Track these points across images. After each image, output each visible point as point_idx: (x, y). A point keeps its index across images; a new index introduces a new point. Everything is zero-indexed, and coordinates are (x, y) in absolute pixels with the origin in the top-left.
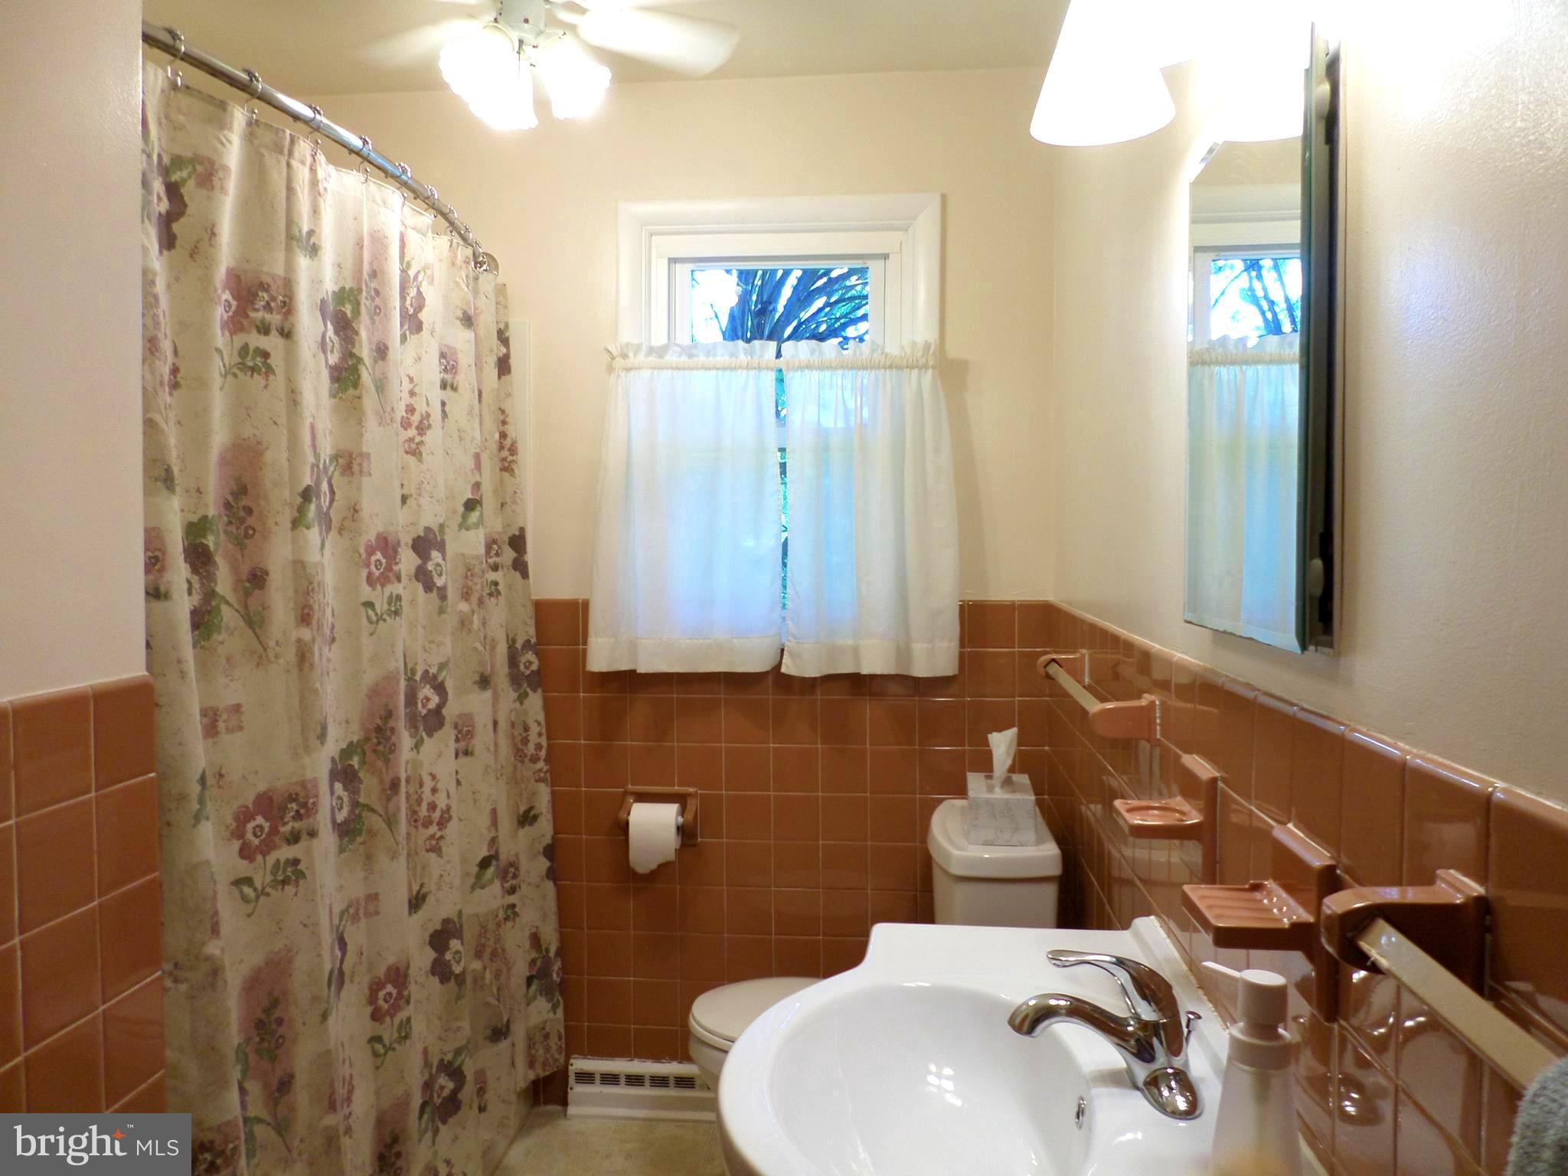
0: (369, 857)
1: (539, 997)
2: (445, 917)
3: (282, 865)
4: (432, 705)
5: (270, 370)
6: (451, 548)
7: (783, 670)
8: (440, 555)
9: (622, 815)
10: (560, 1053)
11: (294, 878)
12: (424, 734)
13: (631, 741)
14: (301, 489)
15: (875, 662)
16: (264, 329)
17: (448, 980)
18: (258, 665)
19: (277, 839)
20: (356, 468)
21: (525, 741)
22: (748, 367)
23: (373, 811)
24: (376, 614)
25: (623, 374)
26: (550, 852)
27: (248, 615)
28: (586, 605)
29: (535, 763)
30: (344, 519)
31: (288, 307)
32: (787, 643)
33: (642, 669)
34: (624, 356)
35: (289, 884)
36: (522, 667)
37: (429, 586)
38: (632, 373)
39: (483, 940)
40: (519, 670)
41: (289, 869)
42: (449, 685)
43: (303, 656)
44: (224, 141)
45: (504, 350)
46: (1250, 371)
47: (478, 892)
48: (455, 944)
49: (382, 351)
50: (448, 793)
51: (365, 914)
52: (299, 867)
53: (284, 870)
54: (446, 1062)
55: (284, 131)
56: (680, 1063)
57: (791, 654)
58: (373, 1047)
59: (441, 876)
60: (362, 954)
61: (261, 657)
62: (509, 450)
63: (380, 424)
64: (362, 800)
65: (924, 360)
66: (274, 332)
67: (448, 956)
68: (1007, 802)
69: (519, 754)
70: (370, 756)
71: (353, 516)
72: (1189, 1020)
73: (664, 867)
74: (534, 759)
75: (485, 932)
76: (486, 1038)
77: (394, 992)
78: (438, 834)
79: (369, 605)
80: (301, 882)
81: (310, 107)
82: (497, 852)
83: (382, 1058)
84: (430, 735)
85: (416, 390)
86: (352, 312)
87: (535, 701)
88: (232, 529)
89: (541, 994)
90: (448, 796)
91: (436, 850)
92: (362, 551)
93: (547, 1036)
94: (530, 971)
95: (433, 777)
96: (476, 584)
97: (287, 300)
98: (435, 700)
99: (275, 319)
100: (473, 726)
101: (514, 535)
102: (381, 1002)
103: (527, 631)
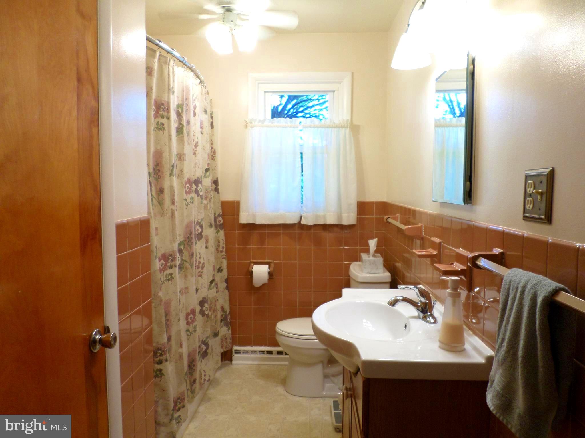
0: (186, 276)
1: (224, 326)
2: (203, 296)
3: (168, 275)
4: (199, 232)
5: (164, 129)
6: (203, 183)
7: (302, 223)
8: (201, 185)
9: (250, 269)
10: (230, 344)
11: (171, 279)
12: (197, 240)
13: (252, 246)
14: (172, 165)
15: (331, 220)
16: (163, 117)
17: (204, 316)
18: (162, 216)
19: (167, 267)
20: (182, 158)
21: (219, 246)
22: (291, 127)
23: (187, 262)
24: (187, 203)
25: (251, 129)
26: (227, 281)
27: (159, 201)
28: (238, 203)
29: (222, 253)
30: (179, 173)
31: (168, 110)
32: (303, 214)
33: (257, 223)
34: (251, 123)
35: (170, 281)
36: (218, 222)
37: (198, 195)
38: (254, 128)
39: (211, 306)
40: (216, 223)
41: (170, 276)
42: (204, 226)
43: (173, 214)
44: (155, 62)
45: (212, 121)
46: (447, 129)
47: (210, 290)
48: (206, 305)
49: (188, 122)
50: (204, 259)
51: (185, 293)
52: (172, 276)
53: (169, 276)
54: (203, 341)
55: (168, 58)
56: (268, 347)
57: (304, 218)
58: (187, 333)
59: (202, 284)
60: (184, 305)
61: (162, 214)
62: (213, 152)
63: (188, 145)
64: (184, 259)
65: (347, 125)
66: (165, 118)
67: (204, 309)
68: (374, 261)
69: (217, 250)
70: (186, 246)
71: (181, 173)
72: (434, 302)
73: (264, 285)
74: (222, 252)
75: (212, 303)
76: (212, 336)
77: (193, 317)
78: (201, 271)
79: (186, 200)
80: (173, 280)
81: (172, 49)
82: (215, 279)
83: (189, 336)
84: (199, 241)
85: (194, 134)
86: (181, 111)
87: (222, 233)
88: (155, 176)
89: (224, 325)
90: (204, 260)
91: (200, 276)
92: (184, 183)
93: (226, 339)
94: (221, 318)
95: (200, 254)
96: (209, 195)
97: (168, 108)
98: (200, 230)
99: (165, 114)
100: (208, 239)
101: (215, 180)
102: (189, 319)
103: (219, 211)
